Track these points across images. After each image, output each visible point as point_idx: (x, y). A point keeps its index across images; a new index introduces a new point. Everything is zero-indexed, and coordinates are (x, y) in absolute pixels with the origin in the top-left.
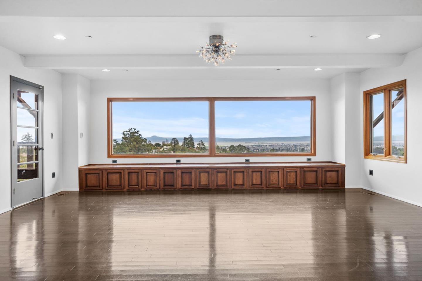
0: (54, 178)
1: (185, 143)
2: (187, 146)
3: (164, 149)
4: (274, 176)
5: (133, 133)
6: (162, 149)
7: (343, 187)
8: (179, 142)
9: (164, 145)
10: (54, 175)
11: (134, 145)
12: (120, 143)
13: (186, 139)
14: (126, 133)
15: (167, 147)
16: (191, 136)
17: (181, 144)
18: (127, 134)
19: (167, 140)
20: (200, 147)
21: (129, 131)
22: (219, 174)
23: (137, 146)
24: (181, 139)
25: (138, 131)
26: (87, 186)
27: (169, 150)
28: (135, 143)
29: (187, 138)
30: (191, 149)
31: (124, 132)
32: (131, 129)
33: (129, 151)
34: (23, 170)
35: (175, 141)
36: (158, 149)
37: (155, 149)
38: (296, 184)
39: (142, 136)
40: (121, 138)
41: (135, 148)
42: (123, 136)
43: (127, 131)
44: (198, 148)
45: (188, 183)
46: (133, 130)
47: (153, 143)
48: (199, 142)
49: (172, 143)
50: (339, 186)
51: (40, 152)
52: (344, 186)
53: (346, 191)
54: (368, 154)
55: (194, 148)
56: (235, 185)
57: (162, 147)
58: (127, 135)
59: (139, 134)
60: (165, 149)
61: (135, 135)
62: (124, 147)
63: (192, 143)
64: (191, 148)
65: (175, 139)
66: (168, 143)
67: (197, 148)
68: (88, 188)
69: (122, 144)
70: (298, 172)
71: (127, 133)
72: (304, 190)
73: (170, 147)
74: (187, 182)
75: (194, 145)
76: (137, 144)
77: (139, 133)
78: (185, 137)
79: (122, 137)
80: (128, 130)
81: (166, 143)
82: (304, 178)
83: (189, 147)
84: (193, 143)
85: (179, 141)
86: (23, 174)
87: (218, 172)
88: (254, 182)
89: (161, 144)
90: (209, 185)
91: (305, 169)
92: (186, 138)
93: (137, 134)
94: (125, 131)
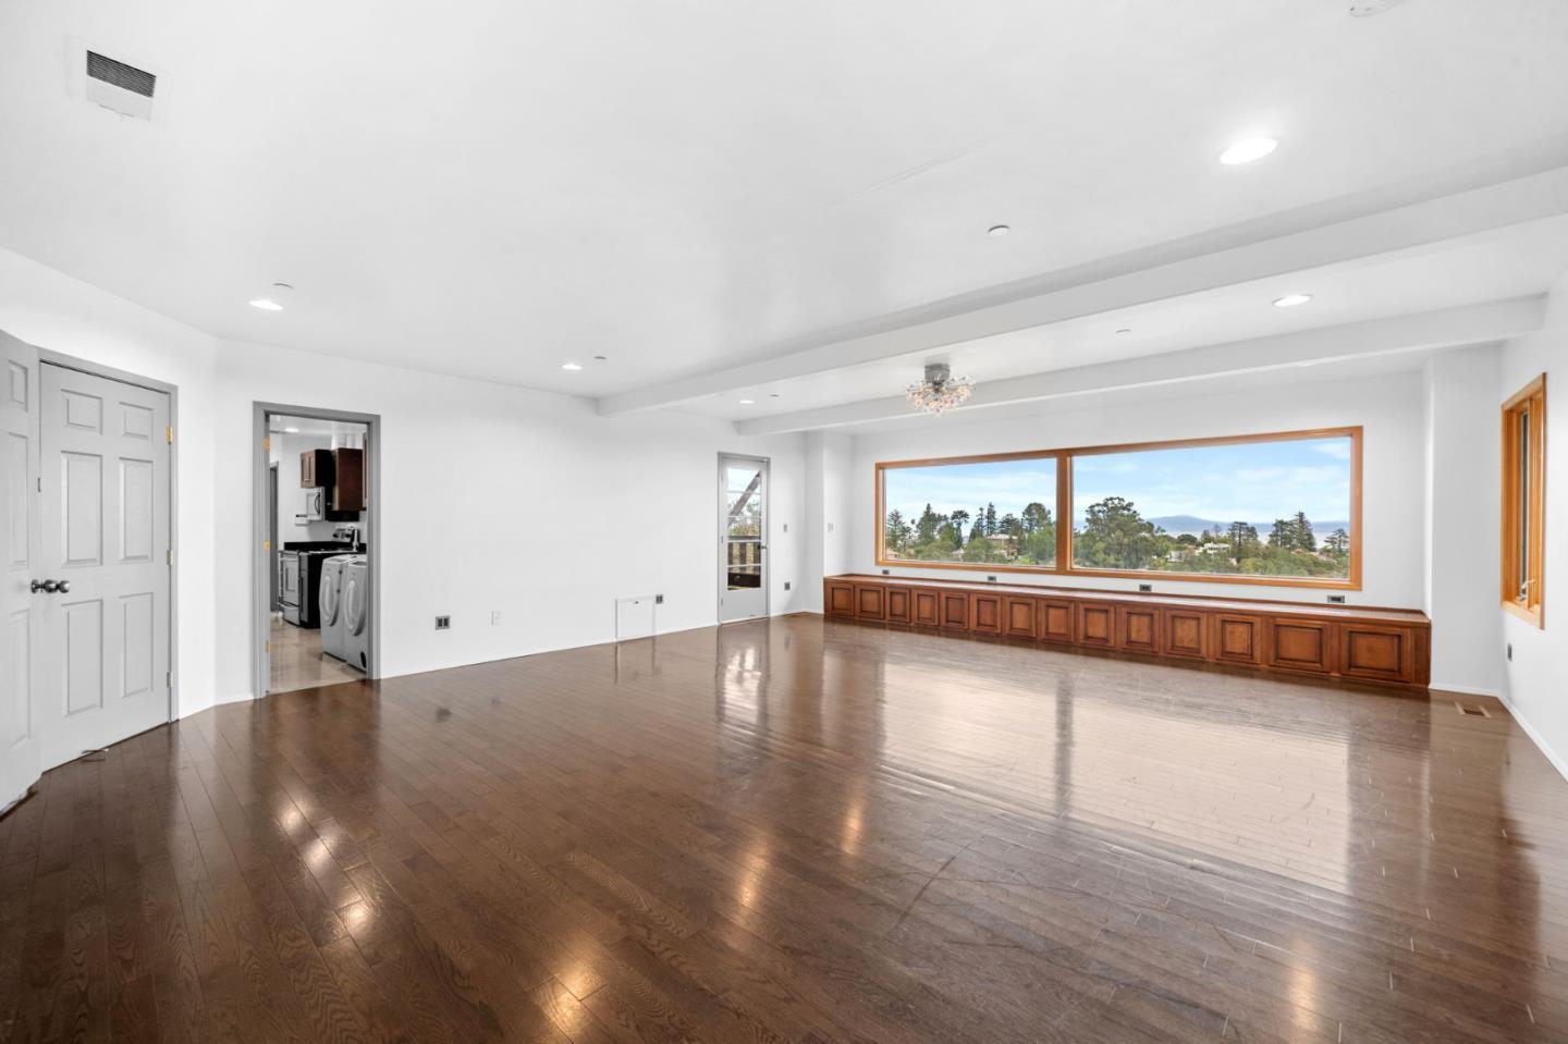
0: (788, 592)
1: (1276, 535)
2: (1284, 544)
3: (1205, 551)
4: (1185, 627)
5: (1115, 509)
6: (1201, 549)
7: (1424, 686)
8: (1258, 533)
9: (1208, 539)
10: (787, 586)
11: (1118, 538)
12: (1084, 532)
13: (1280, 525)
14: (1096, 509)
15: (1216, 546)
16: (1301, 515)
17: (1264, 539)
18: (1099, 511)
19: (1217, 527)
20: (1334, 548)
22: (1052, 612)
23: (1126, 540)
24: (1264, 526)
25: (1131, 504)
26: (833, 608)
27: (1223, 556)
28: (1118, 533)
29: (1286, 523)
30: (1299, 553)
31: (1092, 507)
32: (1111, 499)
34: (736, 575)
35: (1245, 530)
36: (1186, 551)
37: (1179, 549)
38: (1252, 655)
39: (1141, 517)
40: (1084, 519)
41: (1120, 544)
42: (1090, 517)
43: (1098, 505)
44: (1329, 551)
45: (989, 622)
46: (1116, 502)
47: (1175, 535)
48: (1330, 534)
49: (1233, 535)
50: (1404, 679)
51: (763, 552)
52: (1427, 681)
53: (1433, 696)
54: (1514, 595)
55: (1314, 550)
56: (1087, 637)
57: (1202, 545)
58: (1101, 514)
59: (1131, 512)
60: (1209, 552)
61: (1122, 515)
62: (1091, 543)
63: (1306, 537)
64: (1300, 550)
65: (1241, 524)
66: (1219, 534)
67: (1325, 551)
68: (835, 612)
69: (1087, 535)
70: (1257, 627)
71: (1100, 508)
72: (1275, 673)
73: (1226, 546)
74: (987, 619)
75: (1312, 544)
76: (1125, 535)
77: (1133, 508)
78: (1279, 519)
79: (1087, 520)
80: (1102, 502)
81: (1213, 534)
82: (1277, 644)
83: (1294, 547)
84: (1310, 536)
85: (1257, 530)
86: (737, 580)
87: (1048, 606)
88: (1134, 636)
89: (1198, 536)
90: (1030, 630)
91: (1280, 621)
92: (1281, 522)
93: (1126, 512)
94: (1094, 503)
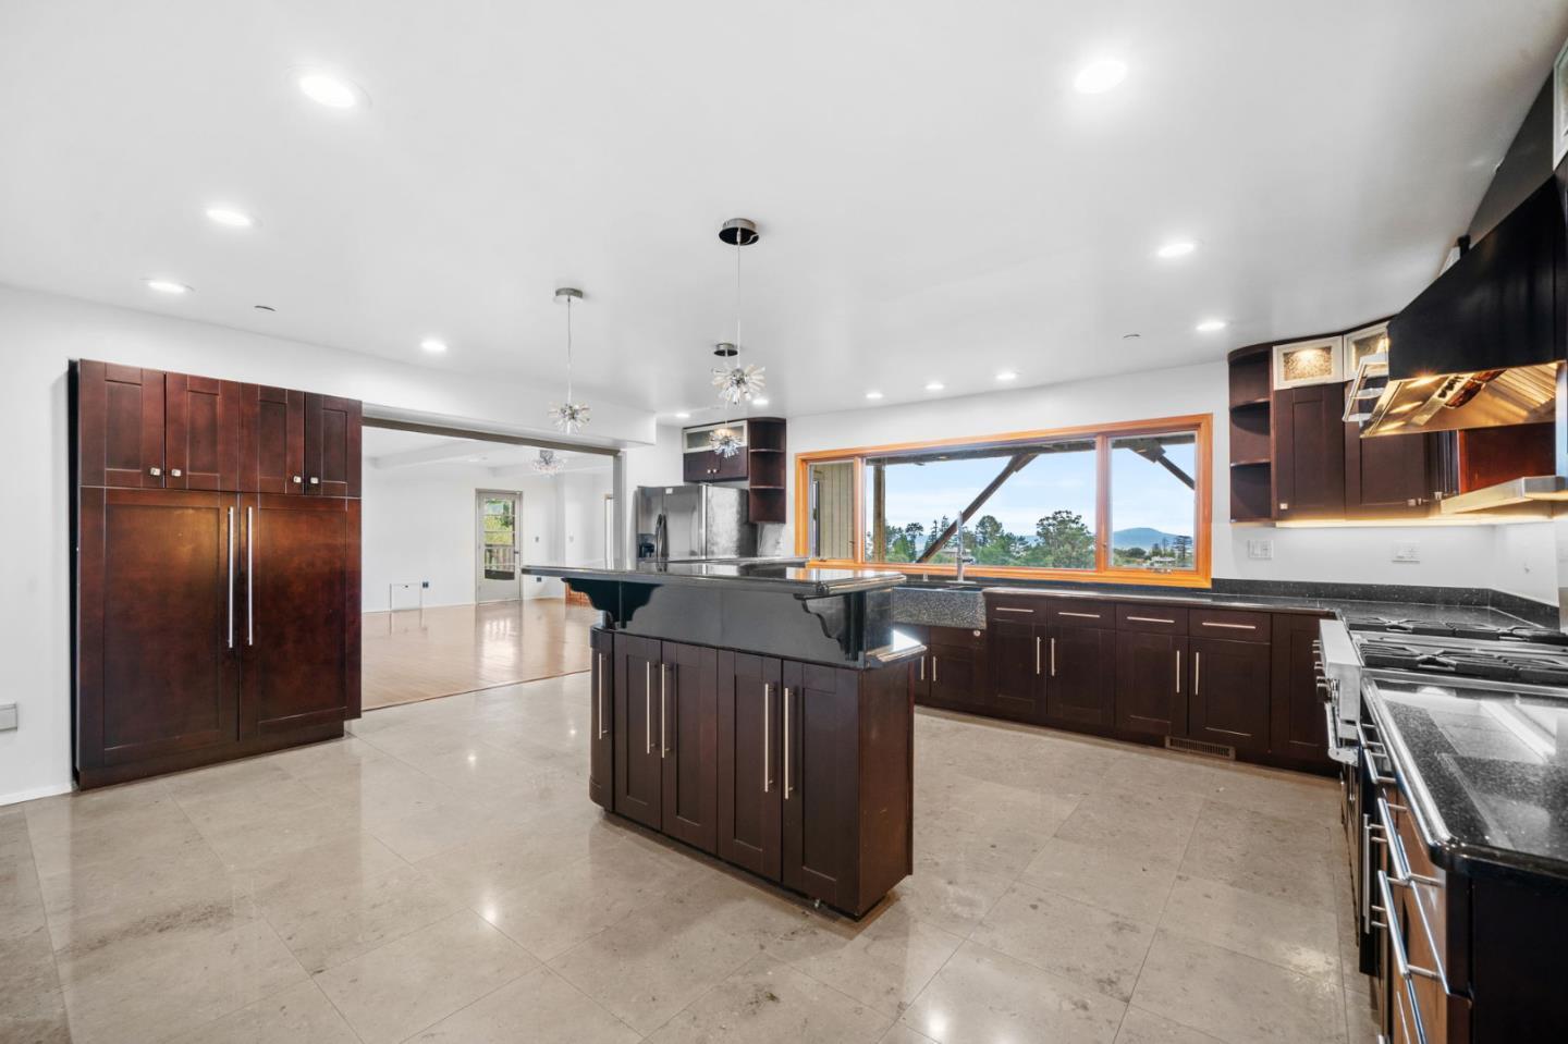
3: (1153, 565)
5: (1063, 522)
6: (1148, 563)
9: (1156, 553)
11: (1067, 552)
12: (1034, 545)
14: (1045, 522)
15: (1164, 559)
18: (1049, 525)
19: (1167, 541)
21: (1054, 518)
23: (1074, 554)
25: (1079, 517)
28: (1068, 547)
31: (1041, 520)
32: (1060, 512)
33: (1055, 566)
34: (492, 571)
36: (1135, 565)
39: (1089, 529)
40: (1035, 534)
41: (1069, 558)
42: (1040, 531)
43: (1048, 518)
46: (1065, 515)
47: (1125, 548)
57: (1149, 558)
58: (1051, 528)
59: (1079, 525)
61: (1071, 528)
62: (1042, 556)
69: (1039, 546)
71: (1050, 522)
76: (1073, 548)
77: (1082, 521)
79: (1038, 534)
80: (1051, 516)
81: (1161, 547)
86: (493, 575)
89: (1148, 550)
93: (1074, 526)
94: (1043, 517)
